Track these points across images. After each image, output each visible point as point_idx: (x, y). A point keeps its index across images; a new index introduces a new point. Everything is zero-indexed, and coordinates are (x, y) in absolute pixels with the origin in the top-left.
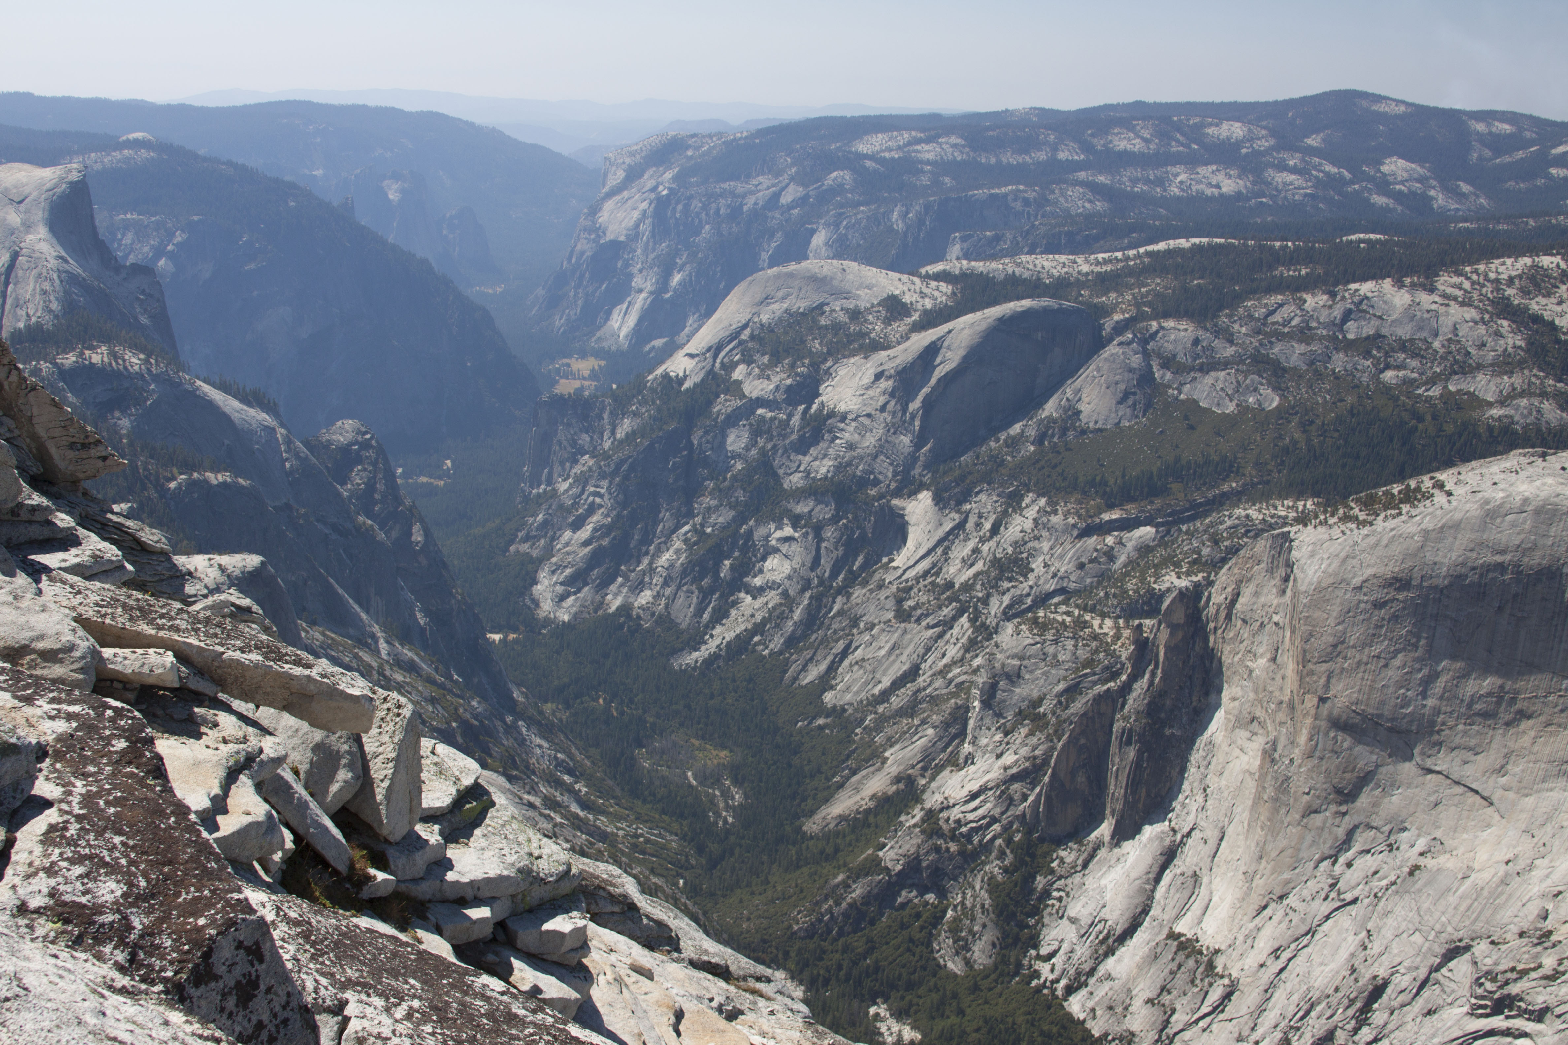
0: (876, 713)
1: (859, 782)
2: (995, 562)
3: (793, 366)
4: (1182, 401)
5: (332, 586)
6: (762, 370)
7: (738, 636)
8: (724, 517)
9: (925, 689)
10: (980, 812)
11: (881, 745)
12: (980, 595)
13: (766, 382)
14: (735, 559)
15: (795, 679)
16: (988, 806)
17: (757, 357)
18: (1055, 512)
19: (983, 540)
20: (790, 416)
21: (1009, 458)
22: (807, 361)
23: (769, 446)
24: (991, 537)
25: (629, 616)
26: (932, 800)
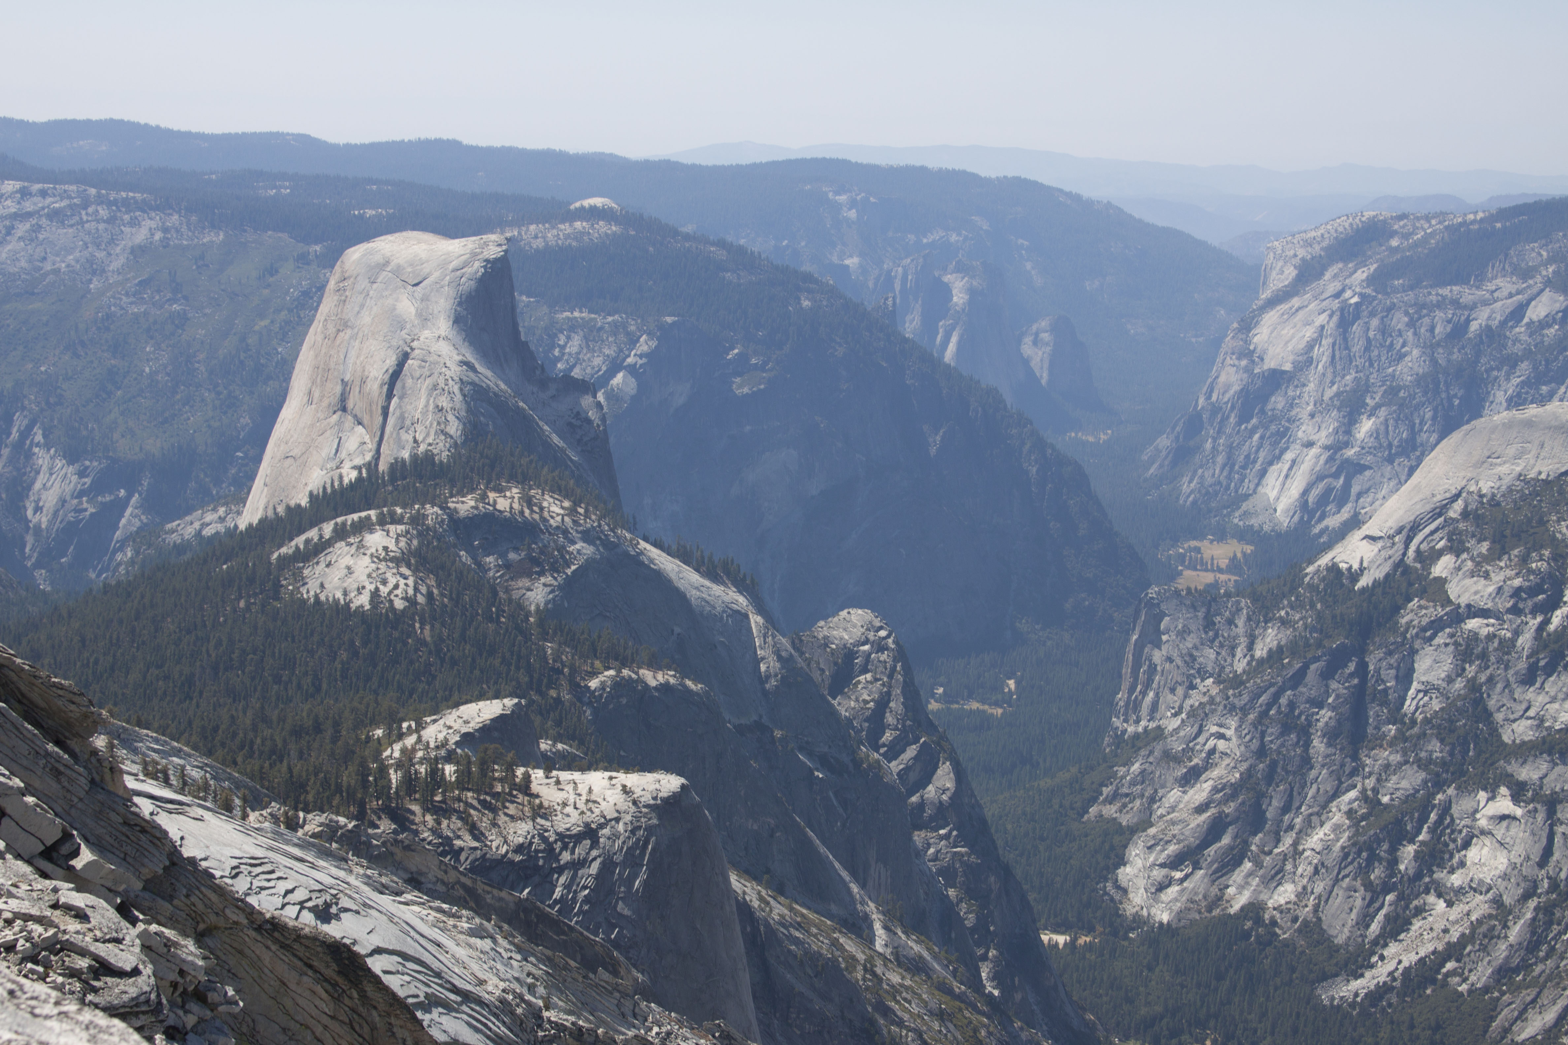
3: (1524, 560)
5: (811, 842)
6: (1478, 564)
7: (1422, 961)
13: (1482, 581)
14: (1422, 843)
15: (1506, 1031)
17: (1471, 543)
20: (1517, 633)
22: (1546, 553)
23: (1483, 678)
25: (1258, 920)
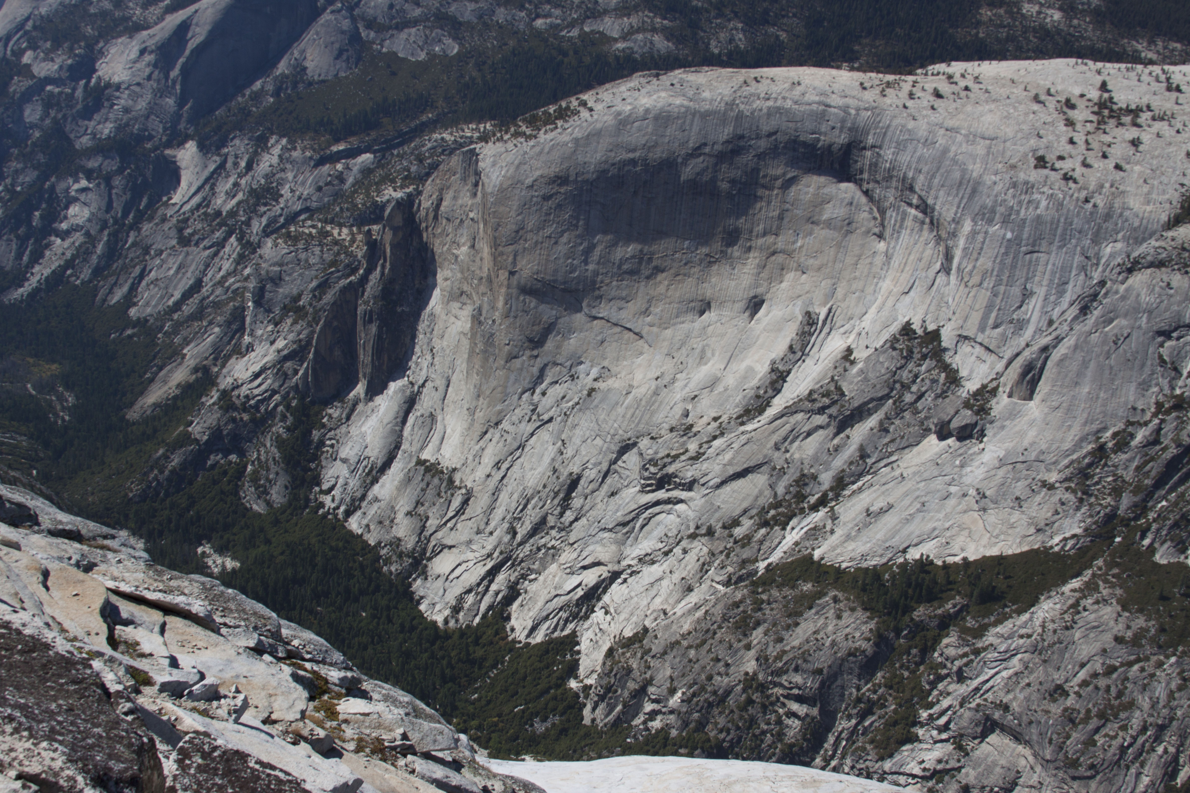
0: (172, 320)
1: (167, 375)
2: (252, 192)
4: (385, 54)
8: (29, 177)
9: (208, 297)
10: (263, 387)
11: (180, 345)
12: (243, 219)
16: (269, 382)
18: (295, 149)
19: (240, 176)
21: (254, 109)
24: (247, 173)
26: (225, 382)
